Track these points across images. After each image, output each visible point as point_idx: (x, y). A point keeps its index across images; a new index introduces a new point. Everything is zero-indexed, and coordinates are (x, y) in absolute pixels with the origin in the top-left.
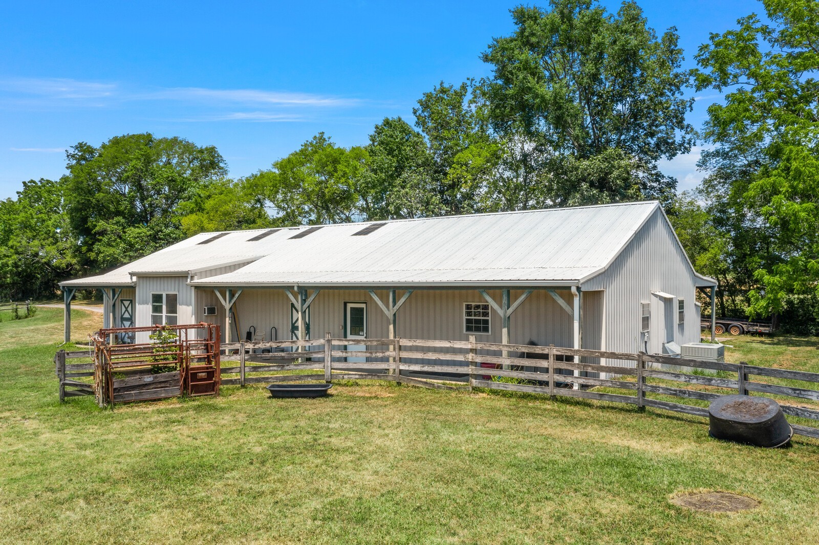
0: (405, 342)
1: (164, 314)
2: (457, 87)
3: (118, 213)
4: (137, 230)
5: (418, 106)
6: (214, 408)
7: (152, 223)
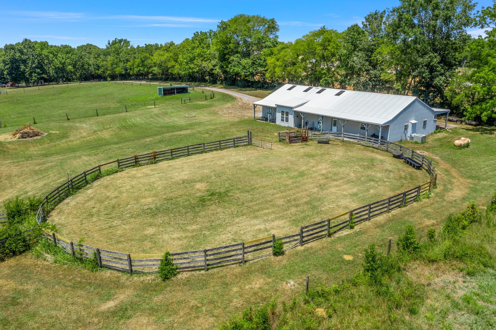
0: (345, 133)
1: (285, 116)
2: (381, 11)
3: (237, 52)
4: (246, 61)
5: (364, 21)
6: (308, 145)
7: (251, 57)
